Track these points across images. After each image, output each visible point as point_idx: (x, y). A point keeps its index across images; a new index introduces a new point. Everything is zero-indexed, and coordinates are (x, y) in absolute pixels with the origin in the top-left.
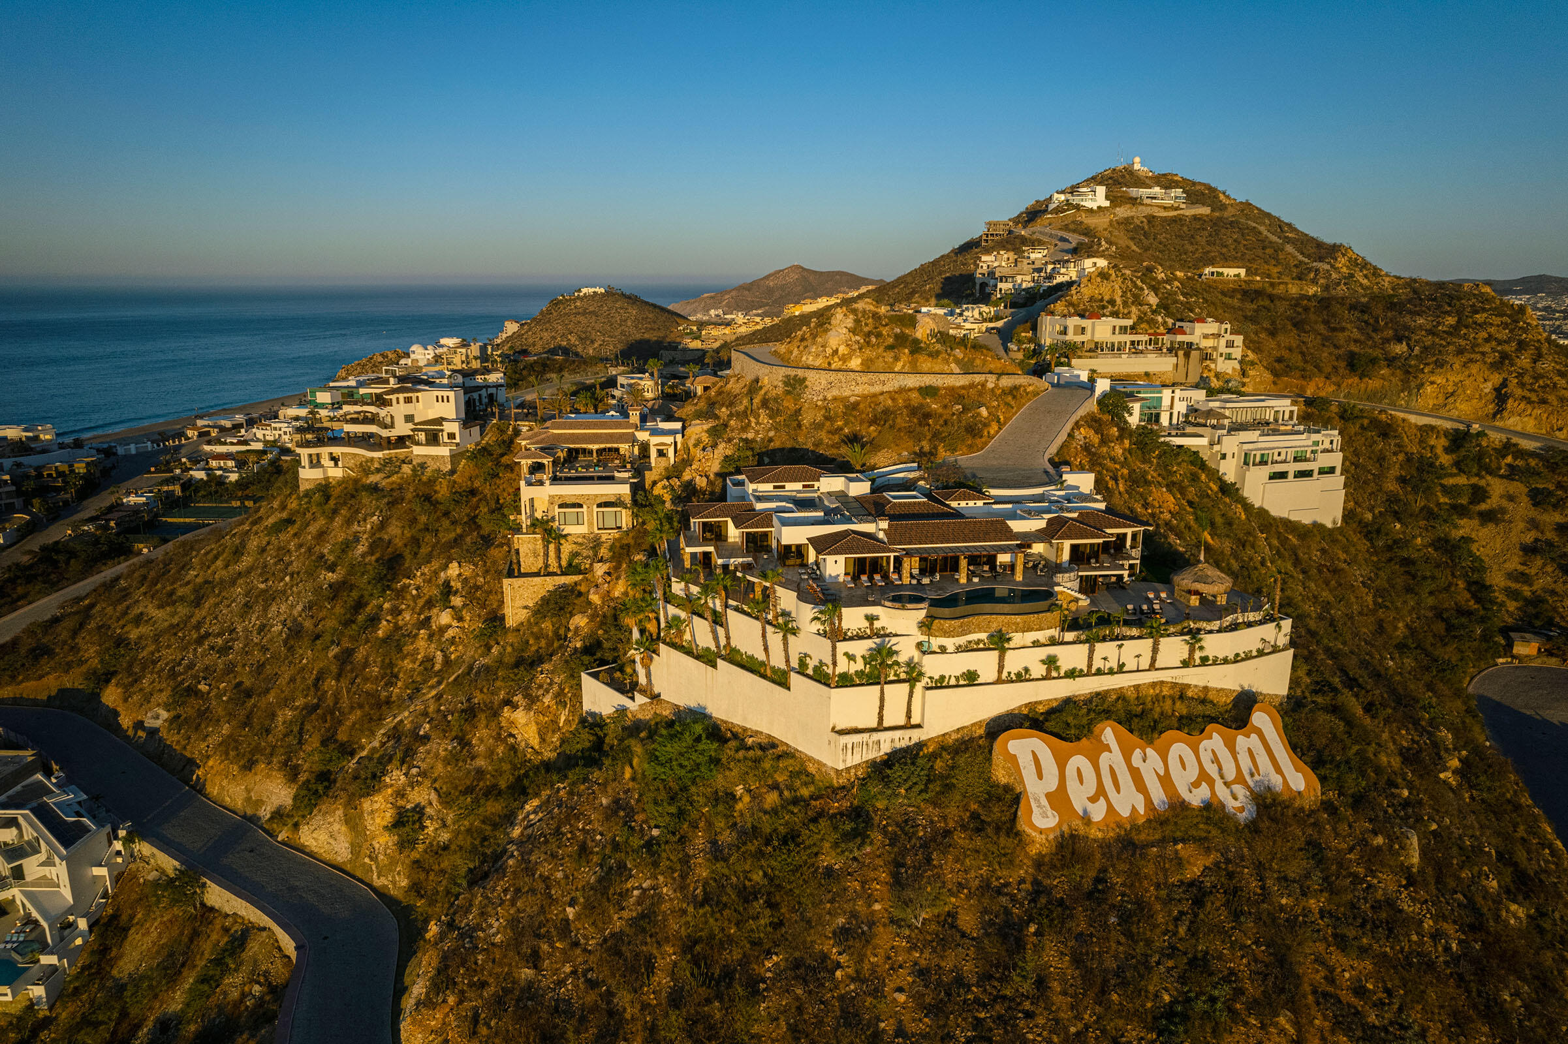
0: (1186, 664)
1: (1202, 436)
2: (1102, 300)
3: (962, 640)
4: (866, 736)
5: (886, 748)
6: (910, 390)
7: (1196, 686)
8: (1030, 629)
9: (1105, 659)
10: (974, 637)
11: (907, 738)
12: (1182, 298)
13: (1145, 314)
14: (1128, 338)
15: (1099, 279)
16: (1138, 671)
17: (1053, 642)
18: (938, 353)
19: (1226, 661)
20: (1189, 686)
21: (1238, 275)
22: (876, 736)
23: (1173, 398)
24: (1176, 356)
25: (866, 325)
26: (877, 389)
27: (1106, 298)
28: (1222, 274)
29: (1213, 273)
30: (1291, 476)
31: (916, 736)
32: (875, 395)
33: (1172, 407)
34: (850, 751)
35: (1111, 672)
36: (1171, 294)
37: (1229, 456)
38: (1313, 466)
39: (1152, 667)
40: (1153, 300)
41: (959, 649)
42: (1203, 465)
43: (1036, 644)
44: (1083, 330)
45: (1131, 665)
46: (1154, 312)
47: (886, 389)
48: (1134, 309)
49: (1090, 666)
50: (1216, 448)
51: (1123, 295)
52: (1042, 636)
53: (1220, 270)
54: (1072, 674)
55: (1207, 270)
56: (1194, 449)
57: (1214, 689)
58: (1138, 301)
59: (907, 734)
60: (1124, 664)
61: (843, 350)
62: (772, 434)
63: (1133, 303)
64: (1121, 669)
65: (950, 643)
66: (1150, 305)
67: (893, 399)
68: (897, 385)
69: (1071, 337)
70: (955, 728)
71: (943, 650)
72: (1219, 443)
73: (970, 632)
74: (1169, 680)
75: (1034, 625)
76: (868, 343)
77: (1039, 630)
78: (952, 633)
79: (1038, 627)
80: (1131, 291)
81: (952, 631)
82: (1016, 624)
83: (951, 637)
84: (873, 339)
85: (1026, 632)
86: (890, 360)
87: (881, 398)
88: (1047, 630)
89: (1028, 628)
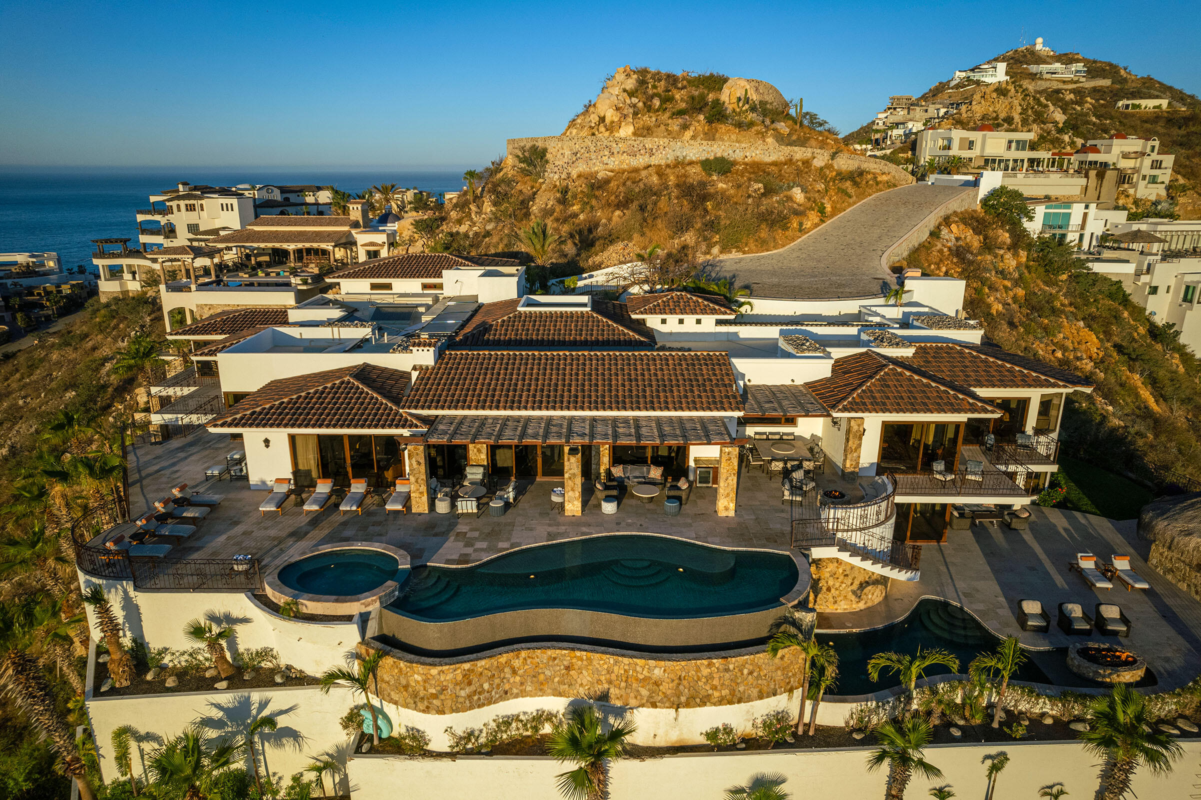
1: (1128, 261)
2: (996, 118)
3: (474, 721)
6: (691, 163)
12: (1094, 119)
13: (1049, 133)
14: (1027, 155)
15: (995, 95)
18: (751, 124)
21: (1159, 107)
23: (1085, 215)
24: (1087, 176)
25: (654, 87)
26: (641, 161)
27: (1003, 115)
28: (1139, 106)
29: (1127, 106)
32: (636, 170)
33: (1083, 226)
36: (1080, 115)
37: (1162, 291)
40: (1060, 117)
42: (1125, 301)
44: (971, 146)
46: (1060, 131)
47: (654, 161)
48: (1035, 127)
50: (1145, 279)
51: (1024, 111)
52: (742, 717)
53: (1137, 102)
55: (1120, 104)
56: (1114, 279)
58: (1040, 118)
61: (611, 115)
62: (489, 227)
63: (1034, 121)
66: (1056, 123)
67: (661, 175)
68: (671, 158)
69: (955, 151)
72: (1148, 271)
75: (714, 688)
76: (649, 108)
77: (730, 702)
78: (436, 702)
79: (725, 692)
80: (1032, 108)
81: (435, 696)
82: (657, 684)
83: (441, 712)
84: (657, 102)
85: (687, 705)
86: (676, 128)
87: (644, 173)
88: (761, 697)
89: (692, 698)
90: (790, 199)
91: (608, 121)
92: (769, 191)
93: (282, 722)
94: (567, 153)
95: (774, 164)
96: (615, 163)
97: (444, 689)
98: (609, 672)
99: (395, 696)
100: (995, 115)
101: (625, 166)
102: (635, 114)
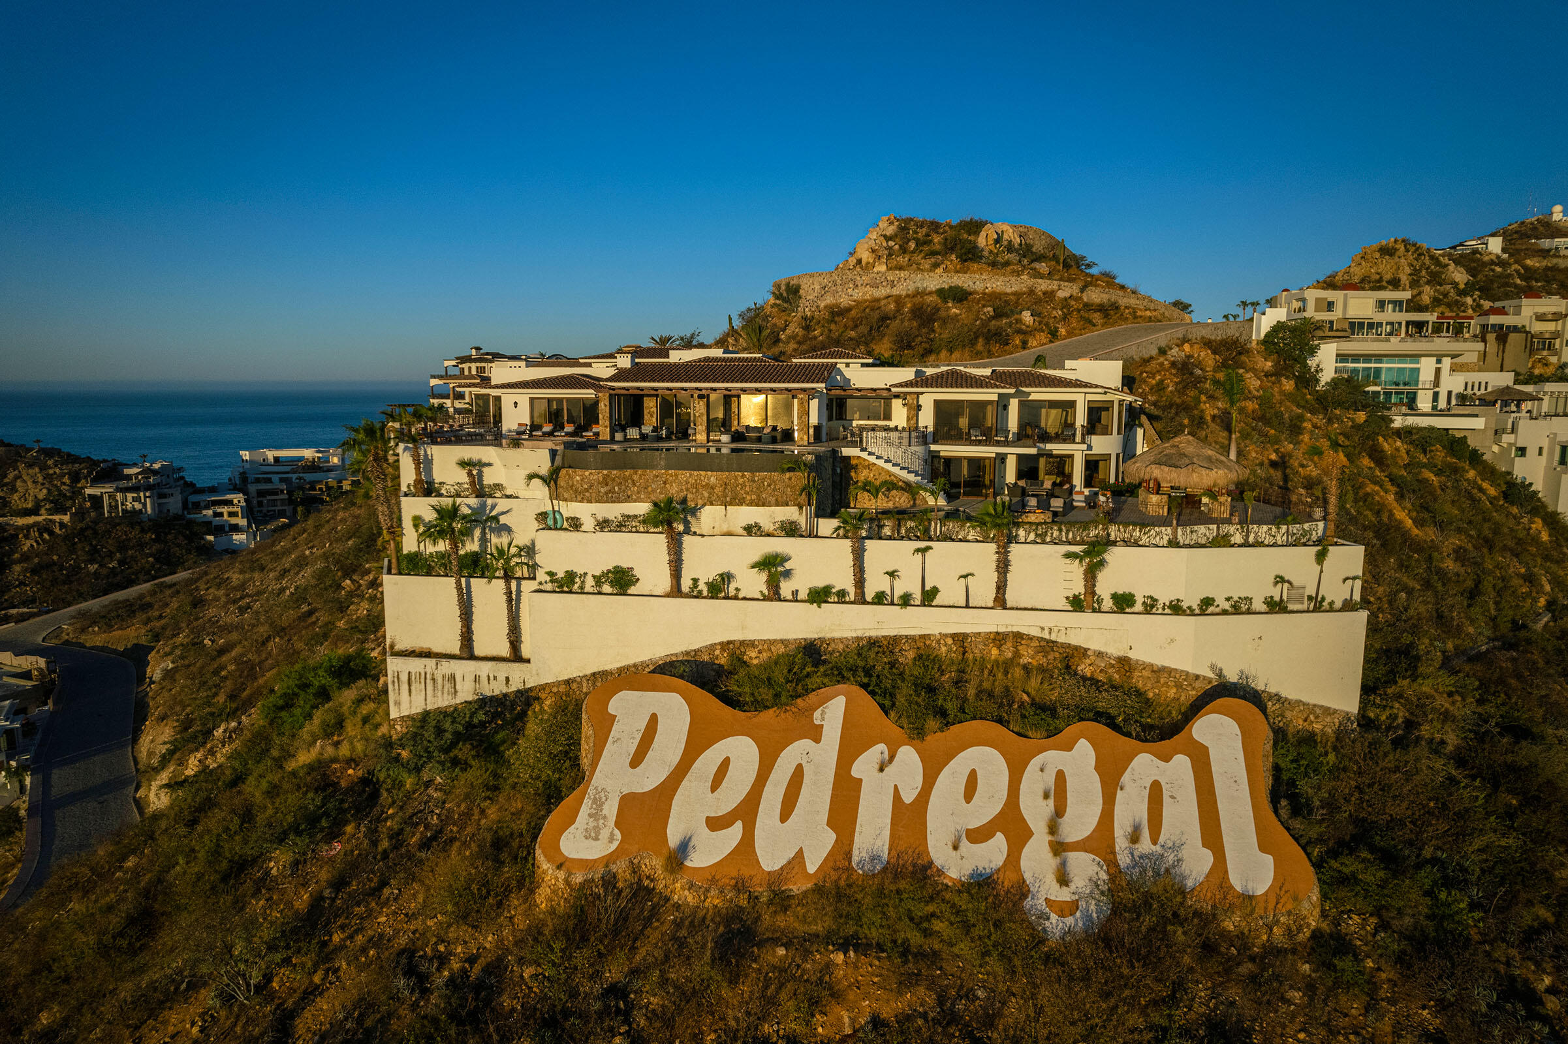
0: (1077, 604)
3: (611, 511)
4: (430, 662)
5: (466, 693)
6: (931, 293)
7: (1100, 654)
8: (738, 503)
9: (892, 574)
11: (501, 678)
13: (1446, 295)
14: (1404, 317)
15: (1377, 255)
16: (967, 606)
17: (790, 530)
19: (1176, 609)
20: (1083, 652)
22: (447, 667)
24: (1484, 340)
25: (914, 232)
26: (882, 292)
27: (1388, 277)
31: (519, 677)
32: (878, 300)
34: (405, 687)
35: (906, 601)
39: (1000, 602)
40: (1460, 276)
41: (603, 525)
43: (752, 530)
44: (1330, 306)
45: (951, 592)
46: (1463, 293)
47: (895, 291)
48: (1427, 288)
49: (860, 582)
51: (1415, 272)
52: (766, 516)
54: (819, 596)
57: (1146, 666)
58: (1435, 279)
59: (503, 670)
60: (935, 591)
61: (866, 256)
63: (1428, 283)
64: (929, 596)
65: (585, 511)
66: (1455, 284)
67: (899, 303)
68: (912, 288)
70: (589, 672)
71: (575, 524)
72: (1513, 431)
73: (628, 499)
74: (1035, 632)
75: (747, 493)
76: (904, 250)
77: (757, 505)
78: (587, 494)
79: (754, 497)
80: (1427, 269)
81: (587, 490)
82: (713, 488)
83: (590, 501)
84: (912, 245)
85: (731, 504)
86: (927, 266)
87: (883, 303)
88: (777, 505)
89: (733, 498)
90: (1019, 321)
91: (863, 263)
92: (998, 315)
93: (503, 520)
94: (817, 287)
95: (1014, 294)
96: (858, 294)
97: (591, 486)
98: (687, 482)
99: (566, 495)
100: (1378, 277)
101: (867, 297)
102: (890, 255)
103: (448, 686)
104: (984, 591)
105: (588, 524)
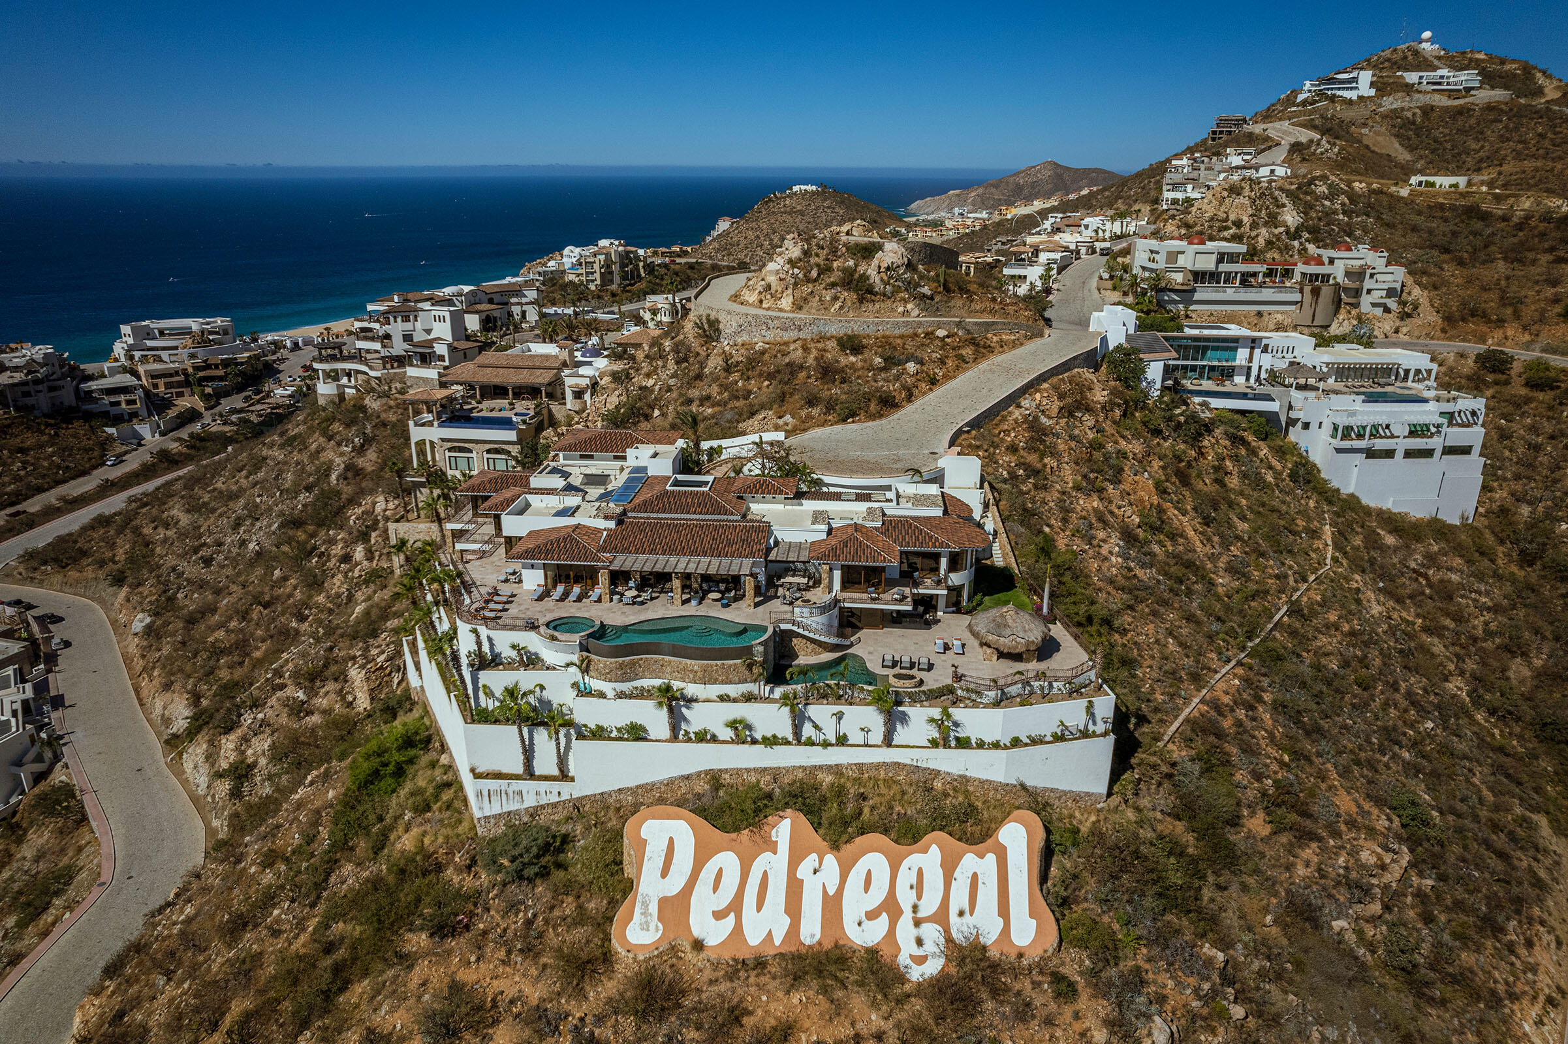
0: (934, 744)
1: (1273, 400)
3: (626, 687)
4: (503, 782)
5: (530, 802)
6: (831, 338)
7: (948, 773)
8: (714, 682)
10: (646, 683)
11: (555, 792)
13: (1278, 238)
16: (867, 745)
17: (749, 698)
19: (996, 745)
20: (938, 773)
21: (1456, 186)
22: (516, 785)
23: (1252, 349)
26: (791, 334)
28: (1433, 185)
29: (1420, 183)
30: (1399, 454)
31: (568, 791)
33: (1251, 360)
34: (486, 798)
35: (826, 744)
36: (1329, 214)
37: (1314, 426)
38: (1436, 443)
39: (888, 742)
41: (621, 695)
43: (724, 698)
45: (855, 737)
46: (1291, 235)
47: (802, 335)
49: (796, 733)
50: (1296, 415)
53: (1431, 179)
54: (771, 741)
55: (1414, 180)
57: (976, 780)
59: (556, 786)
60: (845, 736)
61: (776, 285)
64: (842, 741)
65: (608, 686)
66: (1287, 227)
67: (806, 349)
68: (817, 331)
69: (1162, 265)
70: (616, 788)
71: (602, 695)
74: (909, 762)
75: (719, 676)
76: (807, 279)
77: (727, 683)
78: (609, 676)
79: (724, 679)
81: (609, 673)
82: (696, 672)
83: (611, 680)
84: (815, 273)
85: (709, 683)
87: (792, 347)
88: (740, 682)
89: (710, 679)
90: (905, 371)
91: (773, 289)
92: (890, 364)
94: (734, 324)
95: (901, 337)
97: (611, 670)
98: (678, 667)
99: (593, 676)
101: (778, 339)
103: (517, 797)
104: (877, 736)
105: (610, 694)
